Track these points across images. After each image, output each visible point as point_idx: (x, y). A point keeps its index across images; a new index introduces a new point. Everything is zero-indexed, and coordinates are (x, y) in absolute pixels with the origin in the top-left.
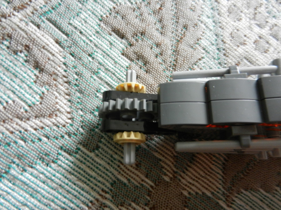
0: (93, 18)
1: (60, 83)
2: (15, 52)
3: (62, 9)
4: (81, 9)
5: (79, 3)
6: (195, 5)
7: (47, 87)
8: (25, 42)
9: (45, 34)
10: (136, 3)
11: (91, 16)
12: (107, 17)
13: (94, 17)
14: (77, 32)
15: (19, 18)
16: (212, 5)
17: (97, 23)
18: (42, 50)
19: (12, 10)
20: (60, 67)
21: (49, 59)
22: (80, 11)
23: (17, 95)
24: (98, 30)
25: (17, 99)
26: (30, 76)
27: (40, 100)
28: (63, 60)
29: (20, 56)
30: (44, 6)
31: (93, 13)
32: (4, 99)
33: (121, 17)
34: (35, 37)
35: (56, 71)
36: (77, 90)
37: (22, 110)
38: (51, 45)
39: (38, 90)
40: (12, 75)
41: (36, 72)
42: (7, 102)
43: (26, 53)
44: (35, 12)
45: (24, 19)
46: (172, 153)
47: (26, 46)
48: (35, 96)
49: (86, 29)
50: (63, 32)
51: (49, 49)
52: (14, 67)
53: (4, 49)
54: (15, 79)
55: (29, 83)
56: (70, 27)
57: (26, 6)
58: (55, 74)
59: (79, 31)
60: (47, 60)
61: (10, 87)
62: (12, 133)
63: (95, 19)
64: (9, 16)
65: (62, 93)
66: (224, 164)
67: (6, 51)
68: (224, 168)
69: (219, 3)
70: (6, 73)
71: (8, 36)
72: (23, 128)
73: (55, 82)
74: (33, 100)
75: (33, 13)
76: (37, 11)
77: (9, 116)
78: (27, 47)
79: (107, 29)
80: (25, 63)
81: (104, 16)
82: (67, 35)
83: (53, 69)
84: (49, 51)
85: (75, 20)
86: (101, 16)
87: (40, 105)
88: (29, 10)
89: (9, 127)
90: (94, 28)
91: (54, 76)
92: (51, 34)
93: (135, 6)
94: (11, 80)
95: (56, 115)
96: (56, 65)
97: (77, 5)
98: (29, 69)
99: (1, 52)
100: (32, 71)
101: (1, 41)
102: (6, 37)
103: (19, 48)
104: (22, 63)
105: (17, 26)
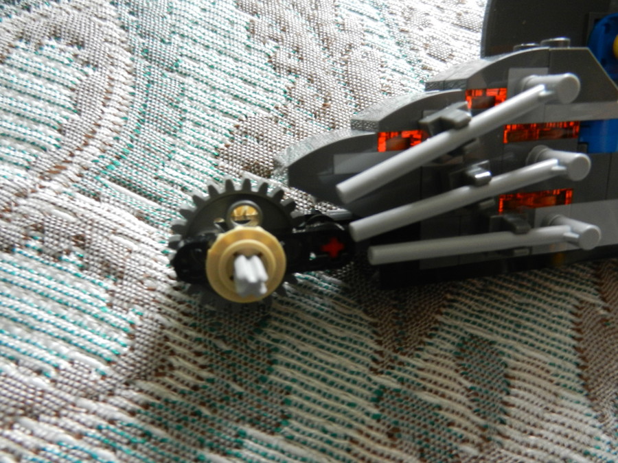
0: (201, 155)
1: (163, 294)
2: (57, 257)
3: (138, 153)
4: (173, 145)
5: (167, 135)
6: (388, 83)
7: (138, 309)
8: (74, 230)
9: (112, 207)
10: (277, 108)
11: (196, 153)
12: (227, 146)
13: (201, 153)
14: (175, 191)
15: (54, 191)
16: (419, 76)
17: (210, 162)
18: (112, 237)
19: (37, 180)
20: (156, 261)
21: (130, 252)
22: (172, 148)
23: (76, 345)
24: (217, 175)
25: (78, 355)
26: (96, 297)
27: (128, 341)
28: (159, 247)
29: (67, 262)
30: (99, 157)
31: (197, 147)
32: (48, 363)
33: (256, 140)
34: (94, 216)
35: (150, 271)
37: (94, 376)
38: (128, 224)
39: (120, 321)
40: (57, 304)
41: (109, 284)
42: (57, 368)
43: (79, 251)
44: (85, 172)
45: (65, 189)
46: (460, 384)
47: (78, 237)
48: (115, 336)
49: (192, 180)
50: (149, 197)
51: (127, 232)
52: (60, 287)
53: (31, 257)
54: (64, 313)
55: (96, 311)
56: (159, 183)
57: (64, 165)
58: (149, 277)
59: (179, 188)
60: (127, 254)
61: (56, 332)
62: (80, 436)
63: (205, 157)
64: (34, 191)
65: (174, 313)
67: (37, 260)
68: (585, 386)
69: (430, 70)
70: (44, 304)
71: (37, 229)
72: (104, 418)
73: (152, 294)
74: (114, 346)
75: (80, 175)
76: (87, 169)
77: (67, 396)
78: (80, 240)
79: (234, 169)
80: (80, 273)
81: (222, 146)
82: (157, 199)
83: (143, 268)
84: (126, 236)
85: (166, 169)
86: (216, 148)
87: (131, 354)
88: (72, 171)
89: (70, 423)
90: (206, 173)
91: (148, 282)
92: (124, 204)
93: (275, 113)
94: (56, 315)
95: (171, 367)
96: (147, 259)
97: (164, 140)
98: (93, 282)
99: (26, 264)
100: (99, 284)
101: (23, 242)
102: (33, 233)
103: (65, 247)
104: (75, 275)
105: (51, 206)
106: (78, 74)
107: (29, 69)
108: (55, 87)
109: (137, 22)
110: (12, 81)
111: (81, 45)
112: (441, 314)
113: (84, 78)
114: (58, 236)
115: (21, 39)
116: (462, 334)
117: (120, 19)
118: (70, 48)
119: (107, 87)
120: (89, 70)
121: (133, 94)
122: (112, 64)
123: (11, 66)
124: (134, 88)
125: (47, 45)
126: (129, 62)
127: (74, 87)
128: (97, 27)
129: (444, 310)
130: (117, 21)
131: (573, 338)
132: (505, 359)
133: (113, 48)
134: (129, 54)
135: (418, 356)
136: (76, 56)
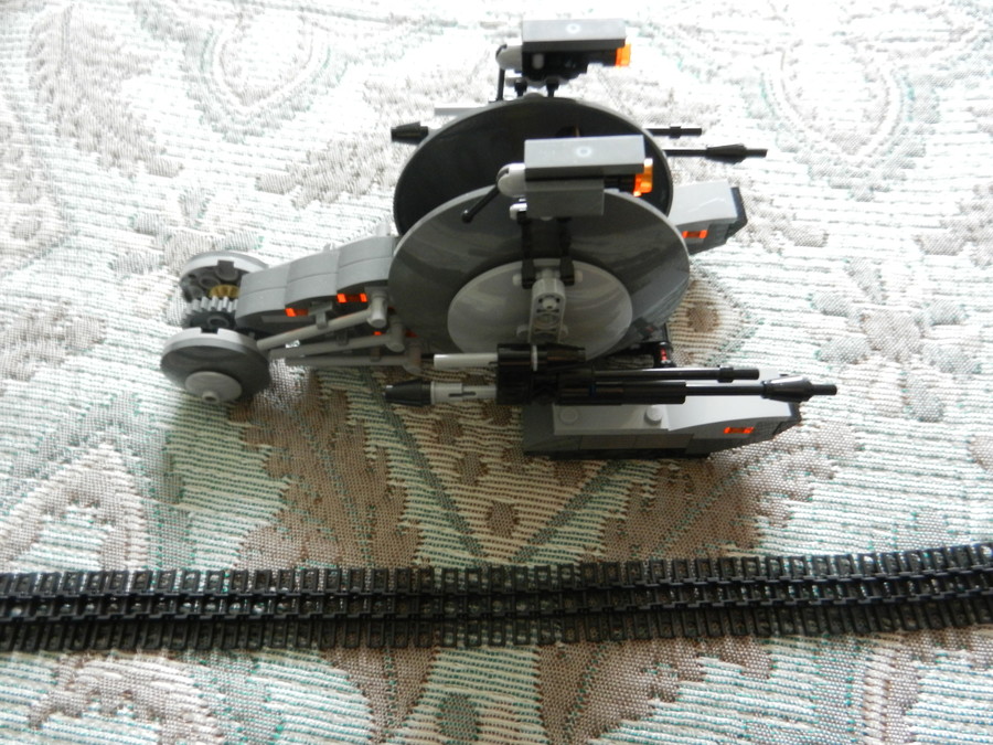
1: (199, 723)
2: (113, 713)
8: (122, 688)
10: (275, 515)
12: (236, 565)
18: (153, 684)
20: (189, 695)
21: (168, 693)
26: (148, 739)
28: (191, 681)
29: (122, 715)
33: (259, 552)
35: (186, 706)
36: (231, 719)
41: (156, 725)
43: (129, 703)
47: (126, 692)
51: (163, 675)
52: (120, 738)
53: (94, 718)
58: (186, 711)
60: (165, 696)
65: (210, 738)
66: (538, 709)
67: (99, 719)
68: (541, 717)
71: (95, 693)
73: (191, 726)
78: (128, 694)
80: (132, 722)
83: (180, 705)
84: (163, 680)
91: (186, 716)
93: (274, 521)
96: (182, 696)
98: (144, 727)
99: (92, 725)
100: (148, 728)
101: (87, 706)
102: (92, 697)
103: (117, 702)
104: (130, 724)
105: (102, 670)
106: (101, 535)
107: (60, 541)
108: (84, 554)
109: (140, 462)
110: (48, 559)
111: (97, 504)
112: (426, 681)
113: (105, 537)
114: (111, 695)
115: (45, 512)
116: (443, 696)
117: (125, 465)
118: (88, 510)
119: (126, 540)
120: (108, 527)
121: (148, 539)
122: (126, 513)
123: (45, 543)
124: (148, 532)
125: (69, 512)
126: (139, 506)
127: (99, 549)
128: (107, 480)
129: (428, 677)
130: (123, 468)
131: (535, 675)
132: (477, 709)
133: (124, 496)
134: (138, 498)
135: (406, 726)
136: (95, 516)
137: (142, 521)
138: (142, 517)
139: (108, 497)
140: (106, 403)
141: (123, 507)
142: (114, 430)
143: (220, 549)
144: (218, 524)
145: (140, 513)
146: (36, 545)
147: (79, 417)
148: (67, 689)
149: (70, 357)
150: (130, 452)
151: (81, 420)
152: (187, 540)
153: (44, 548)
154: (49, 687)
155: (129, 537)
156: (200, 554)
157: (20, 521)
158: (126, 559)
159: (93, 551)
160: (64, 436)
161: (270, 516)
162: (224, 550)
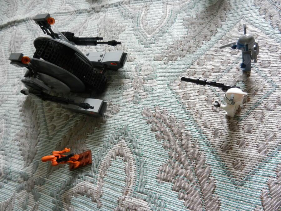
137: (134, 161)
138: (133, 160)
139: (125, 154)
140: (122, 128)
141: (129, 157)
142: (124, 135)
143: (154, 170)
144: (152, 163)
145: (133, 159)
146: (110, 167)
147: (116, 132)
148: (121, 206)
149: (113, 116)
150: (129, 141)
151: (117, 133)
152: (145, 167)
153: (112, 167)
154: (117, 205)
155: (131, 166)
156: (148, 171)
157: (107, 160)
158: (131, 172)
159: (123, 169)
160: (114, 137)
161: (166, 161)
162: (155, 170)
